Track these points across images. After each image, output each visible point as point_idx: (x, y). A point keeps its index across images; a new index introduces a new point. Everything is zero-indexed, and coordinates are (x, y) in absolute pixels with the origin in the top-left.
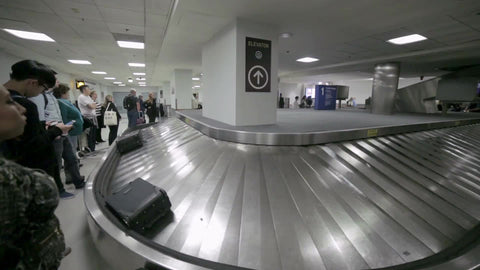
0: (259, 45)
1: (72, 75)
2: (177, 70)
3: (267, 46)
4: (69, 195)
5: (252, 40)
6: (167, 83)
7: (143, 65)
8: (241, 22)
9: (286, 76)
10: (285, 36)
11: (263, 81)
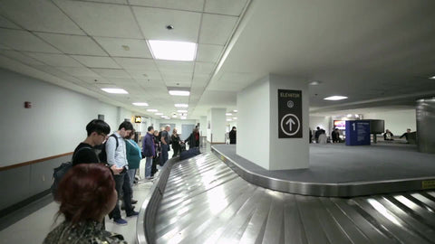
0: (291, 95)
1: (133, 112)
2: (213, 109)
3: (298, 95)
4: (124, 222)
5: (285, 91)
6: (204, 117)
7: (187, 106)
8: (274, 77)
9: (314, 112)
10: (314, 83)
11: (295, 127)
